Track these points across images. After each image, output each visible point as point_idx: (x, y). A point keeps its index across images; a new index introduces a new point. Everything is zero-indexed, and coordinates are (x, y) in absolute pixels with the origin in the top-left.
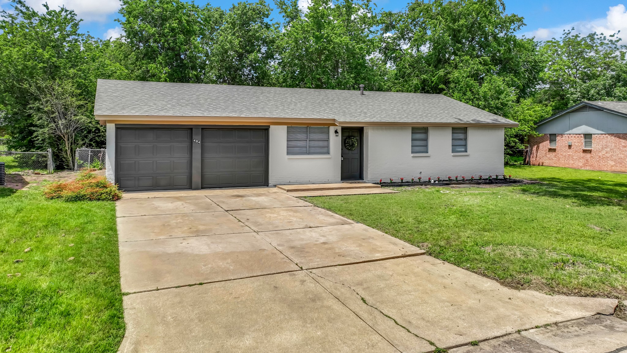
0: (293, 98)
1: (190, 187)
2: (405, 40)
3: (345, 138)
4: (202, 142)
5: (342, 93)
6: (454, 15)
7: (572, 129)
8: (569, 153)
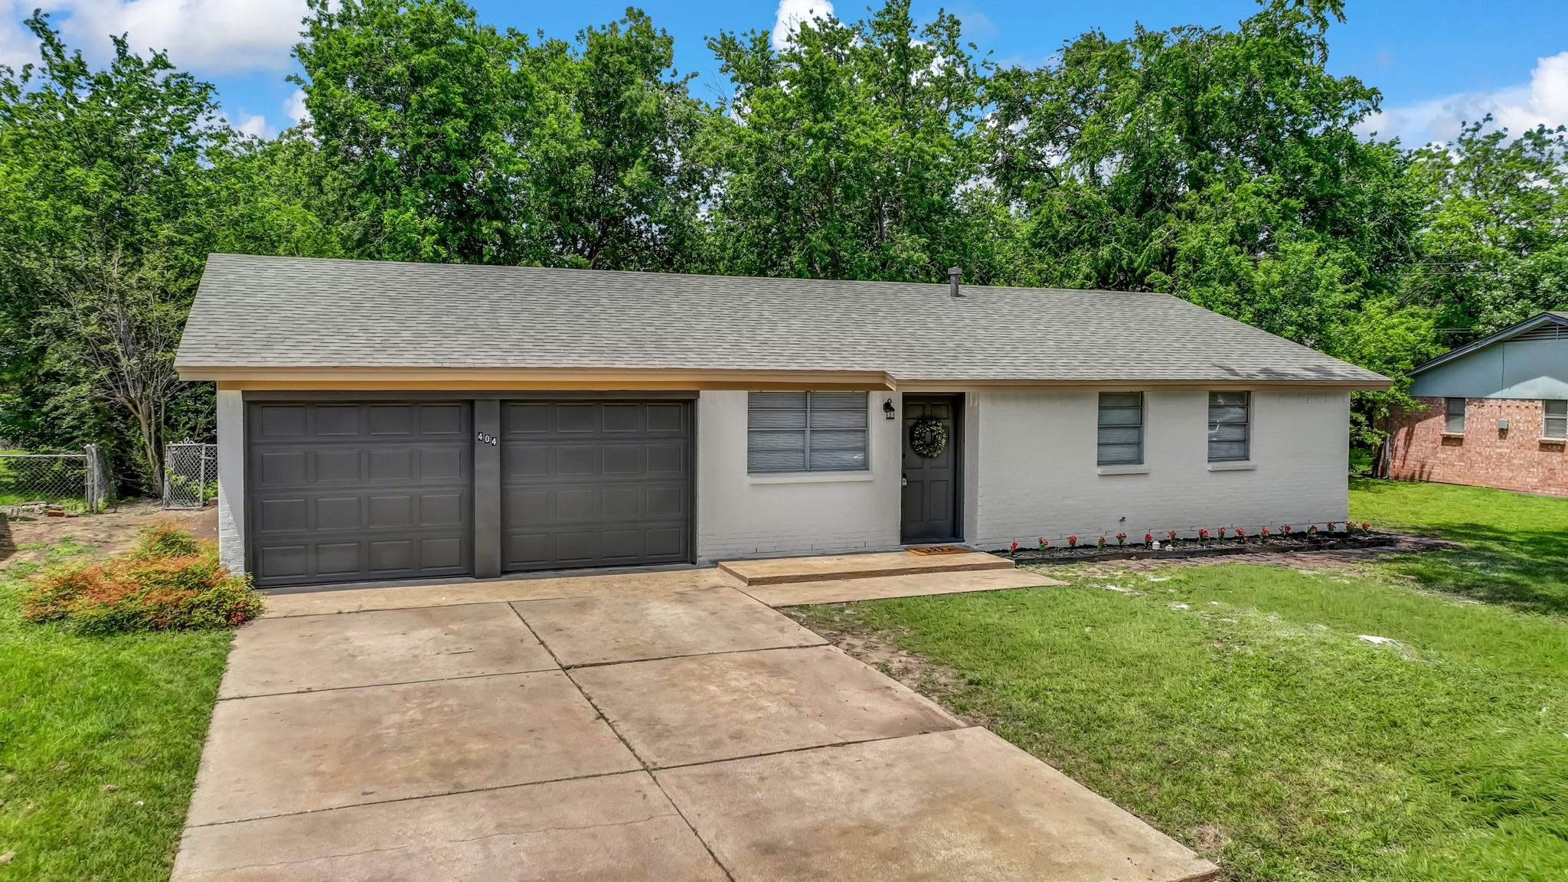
0: (766, 307)
1: (468, 569)
2: (1056, 144)
3: (911, 423)
4: (502, 440)
5: (901, 290)
6: (1194, 75)
7: (1510, 386)
8: (1499, 450)
